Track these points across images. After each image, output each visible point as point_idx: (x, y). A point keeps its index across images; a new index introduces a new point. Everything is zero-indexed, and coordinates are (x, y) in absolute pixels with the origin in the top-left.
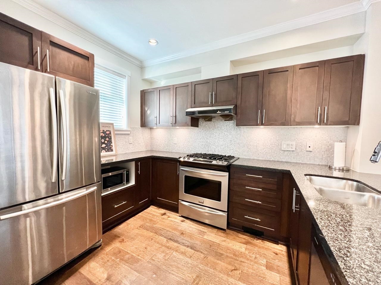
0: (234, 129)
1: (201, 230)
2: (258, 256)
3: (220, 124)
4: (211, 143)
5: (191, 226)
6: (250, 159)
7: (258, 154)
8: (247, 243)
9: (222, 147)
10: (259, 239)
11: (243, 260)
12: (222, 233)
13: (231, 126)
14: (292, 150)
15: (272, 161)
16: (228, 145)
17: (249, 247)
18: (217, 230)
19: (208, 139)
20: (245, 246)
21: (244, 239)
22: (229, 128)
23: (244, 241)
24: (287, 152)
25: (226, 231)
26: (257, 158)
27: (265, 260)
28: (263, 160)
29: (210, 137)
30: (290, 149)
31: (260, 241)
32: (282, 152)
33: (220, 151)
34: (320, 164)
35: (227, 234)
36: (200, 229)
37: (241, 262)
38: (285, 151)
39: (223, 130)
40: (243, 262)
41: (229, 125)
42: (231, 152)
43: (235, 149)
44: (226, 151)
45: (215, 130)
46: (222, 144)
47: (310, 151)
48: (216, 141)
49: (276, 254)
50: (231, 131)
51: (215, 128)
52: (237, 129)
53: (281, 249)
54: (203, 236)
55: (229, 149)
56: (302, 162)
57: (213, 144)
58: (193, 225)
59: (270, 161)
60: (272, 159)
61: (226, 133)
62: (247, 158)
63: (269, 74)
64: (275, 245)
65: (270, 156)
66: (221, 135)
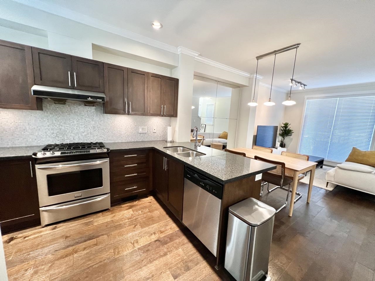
0: (97, 115)
1: (86, 223)
2: (142, 210)
3: (78, 109)
4: (66, 130)
5: (71, 226)
6: (115, 143)
7: (122, 138)
8: (131, 207)
9: (83, 134)
10: (136, 201)
11: (136, 218)
12: (108, 212)
13: (93, 112)
14: (145, 132)
15: (133, 142)
16: (91, 132)
17: (134, 208)
18: (101, 213)
19: (62, 125)
20: (131, 210)
21: (128, 206)
22: (91, 114)
23: (127, 207)
24: (143, 134)
25: (109, 210)
26: (121, 141)
27: (147, 209)
28: (126, 142)
29: (65, 123)
30: (144, 132)
31: (137, 201)
32: (139, 134)
33: (81, 138)
34: (160, 140)
35: (112, 211)
36: (84, 222)
37: (136, 219)
38: (140, 133)
39: (83, 115)
40: (137, 218)
41: (91, 110)
42: (96, 139)
43: (99, 135)
44: (89, 138)
45: (72, 115)
46: (83, 131)
47: (155, 133)
48: (75, 128)
49: (150, 203)
50: (94, 117)
51: (72, 112)
52: (100, 115)
53: (151, 199)
54: (93, 225)
55: (92, 136)
56: (151, 140)
57: (70, 132)
58: (72, 224)
59: (131, 142)
60: (133, 140)
61: (87, 119)
62: (112, 142)
63: (132, 73)
64: (147, 198)
65: (131, 138)
66: (80, 121)
